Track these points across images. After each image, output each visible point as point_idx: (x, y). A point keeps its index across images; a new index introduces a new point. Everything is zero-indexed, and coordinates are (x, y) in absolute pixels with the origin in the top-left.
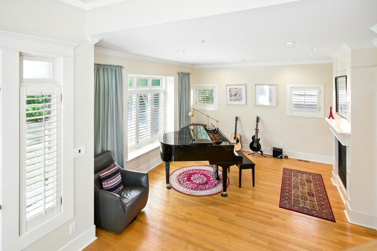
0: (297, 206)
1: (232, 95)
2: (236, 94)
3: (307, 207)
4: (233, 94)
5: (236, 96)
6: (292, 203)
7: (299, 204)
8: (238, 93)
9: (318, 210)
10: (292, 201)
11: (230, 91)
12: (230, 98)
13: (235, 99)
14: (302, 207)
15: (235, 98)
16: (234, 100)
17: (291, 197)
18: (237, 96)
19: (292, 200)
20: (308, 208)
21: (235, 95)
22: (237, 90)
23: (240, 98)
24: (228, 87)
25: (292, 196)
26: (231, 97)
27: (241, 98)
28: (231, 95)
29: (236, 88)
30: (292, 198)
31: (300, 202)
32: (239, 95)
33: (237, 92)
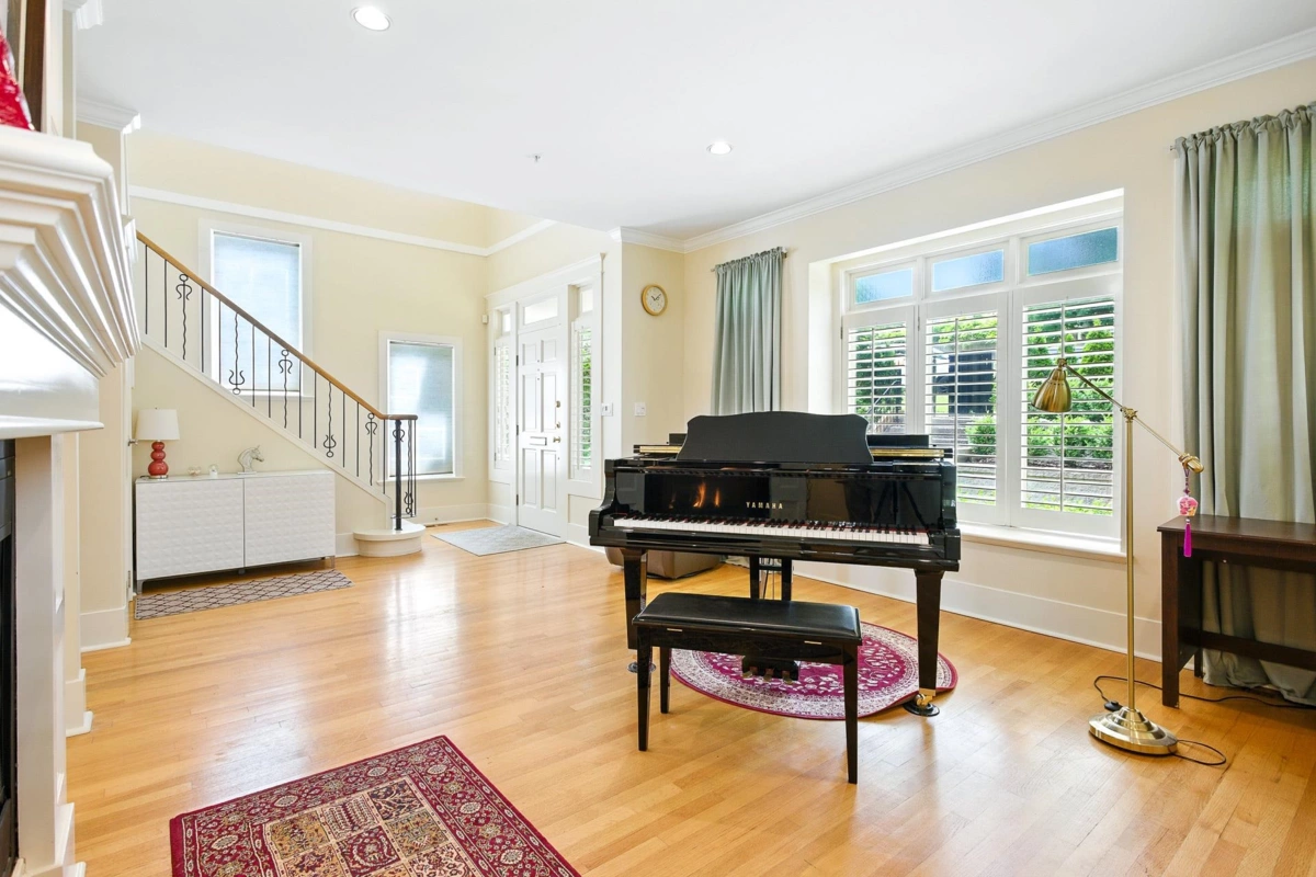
0: (379, 779)
3: (327, 808)
6: (408, 781)
7: (372, 796)
9: (267, 828)
10: (414, 788)
14: (355, 791)
17: (434, 806)
19: (419, 795)
20: (323, 802)
25: (436, 818)
30: (427, 807)
31: (375, 811)
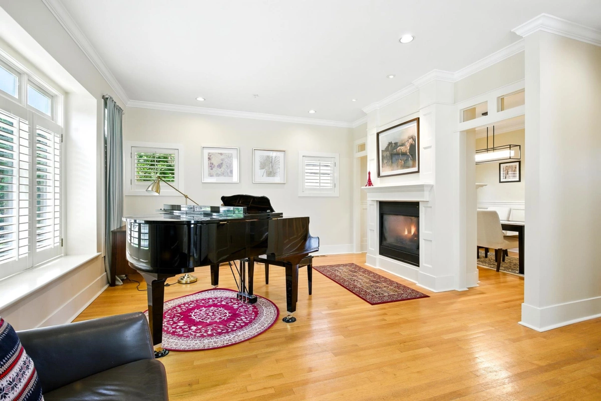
1: (214, 166)
2: (222, 164)
4: (216, 163)
5: (220, 168)
8: (224, 162)
11: (209, 159)
12: (209, 171)
13: (219, 173)
15: (219, 171)
16: (218, 175)
18: (224, 167)
21: (220, 166)
22: (222, 157)
23: (229, 171)
24: (206, 152)
26: (212, 169)
27: (231, 172)
28: (211, 166)
29: (221, 154)
32: (227, 166)
33: (222, 160)
